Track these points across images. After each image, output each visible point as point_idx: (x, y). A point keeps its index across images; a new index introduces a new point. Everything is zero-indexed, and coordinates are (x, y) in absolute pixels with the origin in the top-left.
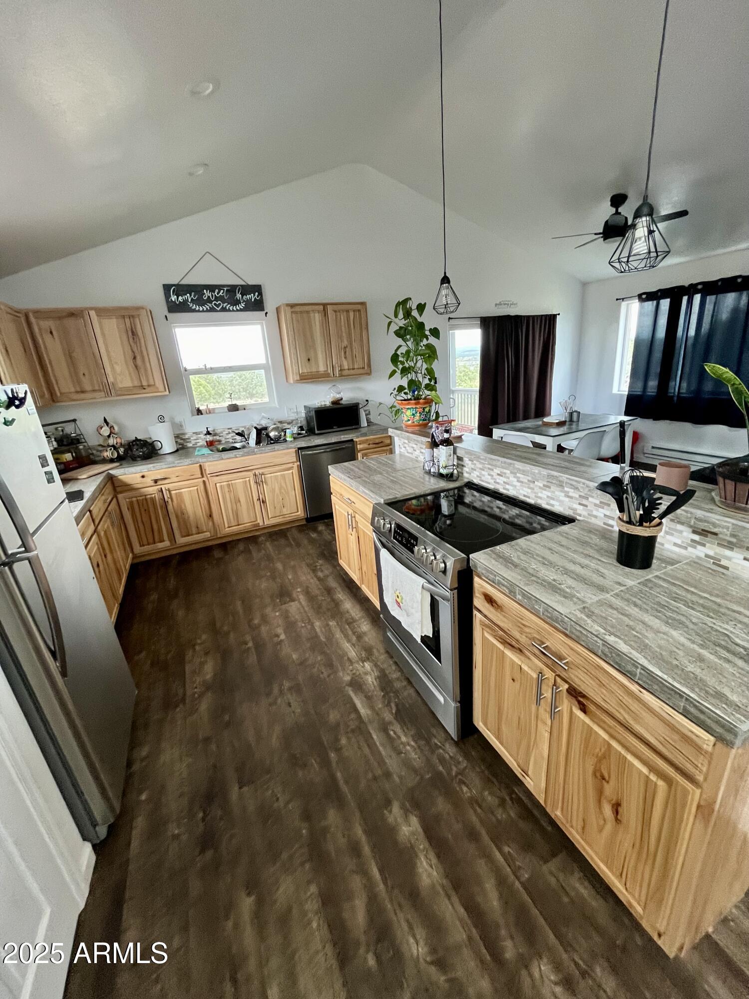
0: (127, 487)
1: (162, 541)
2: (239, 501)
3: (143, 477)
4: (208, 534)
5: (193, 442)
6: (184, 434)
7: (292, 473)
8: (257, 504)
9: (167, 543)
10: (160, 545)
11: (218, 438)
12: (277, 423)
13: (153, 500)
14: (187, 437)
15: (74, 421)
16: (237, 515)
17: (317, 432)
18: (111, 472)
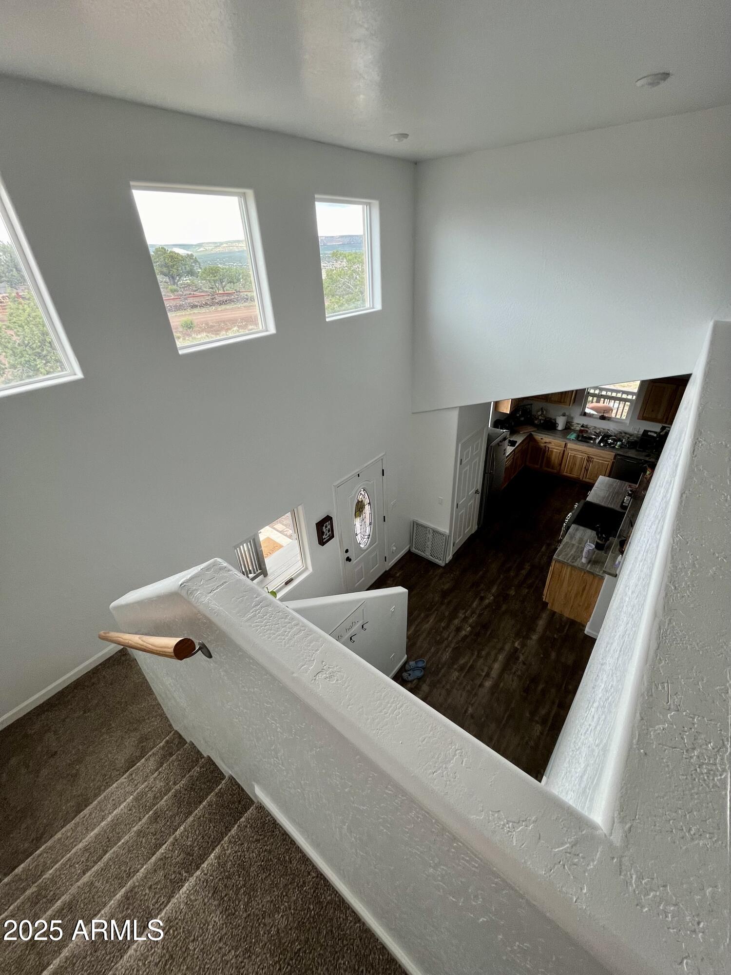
0: (535, 440)
1: (538, 465)
2: (576, 464)
3: (542, 439)
4: (555, 471)
5: (574, 427)
6: (572, 422)
7: (608, 464)
8: (583, 469)
9: (539, 466)
10: (536, 466)
11: (587, 429)
12: (623, 433)
13: (541, 449)
14: (573, 424)
15: (532, 404)
16: (572, 470)
17: (637, 449)
18: (532, 433)
